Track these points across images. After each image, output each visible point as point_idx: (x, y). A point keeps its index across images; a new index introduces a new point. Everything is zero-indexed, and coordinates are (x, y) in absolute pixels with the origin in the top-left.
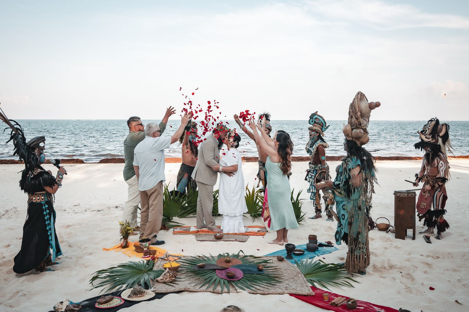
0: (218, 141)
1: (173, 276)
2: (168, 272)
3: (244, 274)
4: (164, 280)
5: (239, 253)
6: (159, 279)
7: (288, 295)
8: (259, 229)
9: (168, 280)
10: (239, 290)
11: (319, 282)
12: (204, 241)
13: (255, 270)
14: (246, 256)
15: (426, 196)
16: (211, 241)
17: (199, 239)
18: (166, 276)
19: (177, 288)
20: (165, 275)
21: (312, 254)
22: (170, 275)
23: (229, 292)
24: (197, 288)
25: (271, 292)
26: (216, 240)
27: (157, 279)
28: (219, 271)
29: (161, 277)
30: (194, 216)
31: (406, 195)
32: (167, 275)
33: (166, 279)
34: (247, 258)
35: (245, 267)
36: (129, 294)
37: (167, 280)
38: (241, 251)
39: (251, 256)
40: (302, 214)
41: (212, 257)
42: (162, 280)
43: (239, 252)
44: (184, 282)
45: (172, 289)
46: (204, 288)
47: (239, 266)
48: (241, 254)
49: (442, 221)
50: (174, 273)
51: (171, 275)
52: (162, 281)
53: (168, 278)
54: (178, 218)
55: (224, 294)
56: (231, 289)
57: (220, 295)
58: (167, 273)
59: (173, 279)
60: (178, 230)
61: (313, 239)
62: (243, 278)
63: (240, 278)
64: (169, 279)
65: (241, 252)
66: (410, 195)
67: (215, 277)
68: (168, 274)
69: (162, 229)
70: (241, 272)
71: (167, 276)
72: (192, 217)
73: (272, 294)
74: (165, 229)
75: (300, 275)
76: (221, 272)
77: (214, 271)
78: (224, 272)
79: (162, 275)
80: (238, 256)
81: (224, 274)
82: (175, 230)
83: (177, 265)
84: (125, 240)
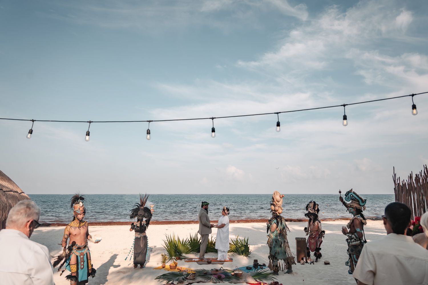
2: (192, 274)
5: (221, 268)
6: (188, 277)
7: (246, 283)
10: (224, 282)
11: (259, 279)
12: (202, 264)
14: (224, 270)
15: (313, 242)
16: (206, 264)
17: (199, 264)
19: (197, 281)
20: (190, 275)
21: (255, 269)
23: (219, 282)
24: (206, 281)
25: (238, 282)
26: (208, 264)
29: (189, 277)
31: (301, 239)
36: (177, 283)
39: (227, 269)
44: (199, 279)
45: (195, 281)
46: (209, 281)
47: (222, 273)
48: (222, 269)
49: (319, 253)
51: (193, 276)
54: (185, 254)
55: (218, 283)
56: (220, 281)
57: (216, 284)
59: (194, 278)
60: (186, 260)
61: (256, 261)
63: (224, 278)
64: (192, 278)
66: (303, 240)
67: (212, 277)
70: (224, 275)
73: (239, 283)
74: (180, 260)
75: (250, 276)
76: (215, 275)
77: (212, 275)
78: (216, 275)
79: (189, 276)
80: (220, 269)
81: (216, 276)
82: (185, 260)
83: (194, 272)
84: (164, 264)
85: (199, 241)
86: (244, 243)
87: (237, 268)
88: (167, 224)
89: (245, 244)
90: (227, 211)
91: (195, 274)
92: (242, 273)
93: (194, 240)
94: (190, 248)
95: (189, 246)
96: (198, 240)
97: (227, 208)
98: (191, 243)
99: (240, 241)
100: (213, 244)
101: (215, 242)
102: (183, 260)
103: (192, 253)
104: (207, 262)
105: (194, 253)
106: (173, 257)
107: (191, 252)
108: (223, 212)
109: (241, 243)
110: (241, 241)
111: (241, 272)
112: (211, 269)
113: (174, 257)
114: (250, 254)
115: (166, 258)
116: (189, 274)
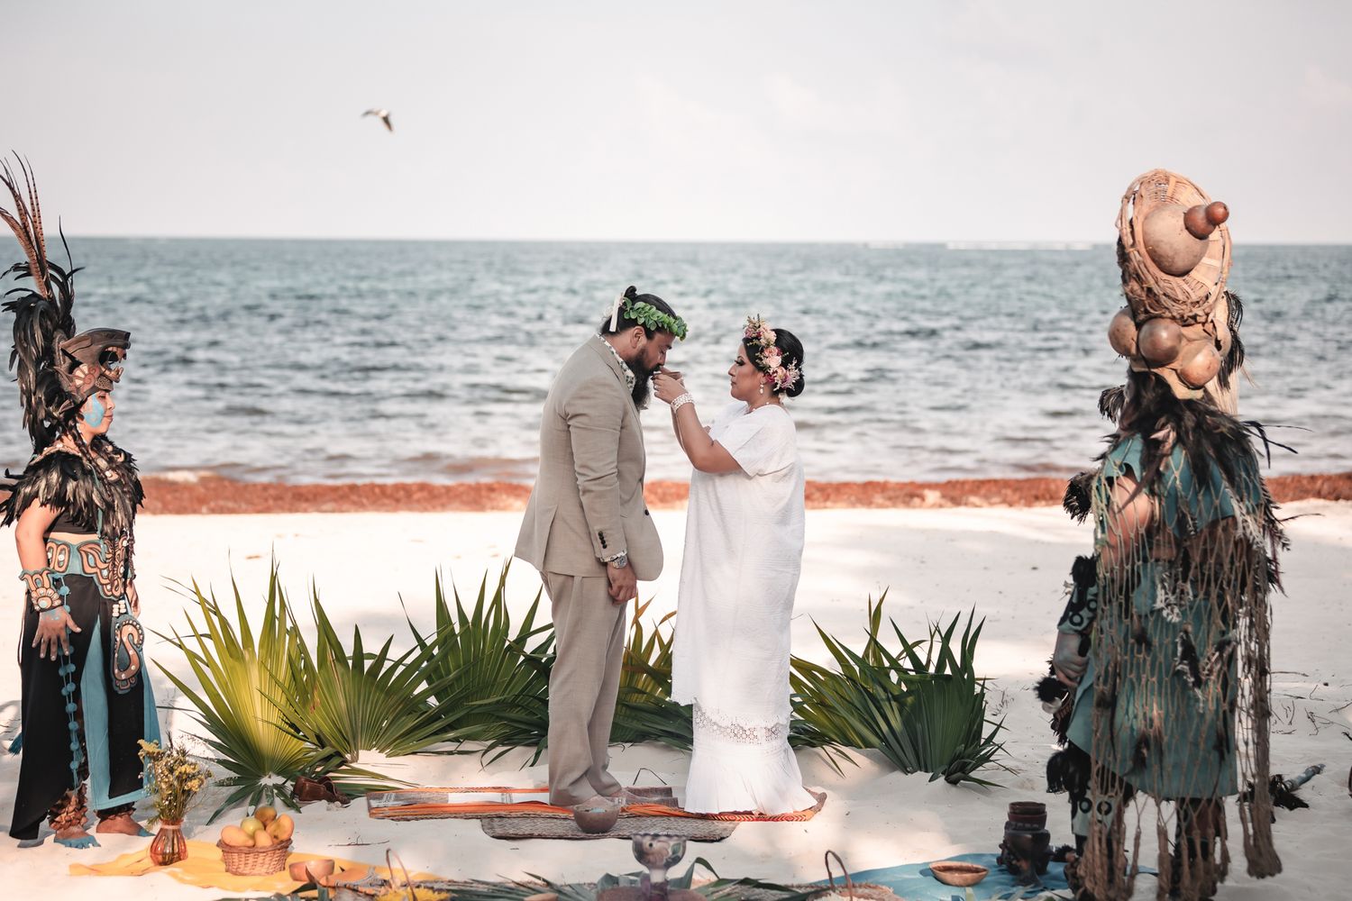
0: (630, 373)
5: (691, 871)
12: (531, 837)
14: (721, 882)
16: (560, 838)
17: (499, 831)
26: (583, 835)
30: (460, 749)
34: (728, 889)
38: (699, 860)
39: (746, 881)
40: (987, 730)
43: (693, 866)
48: (701, 874)
54: (383, 755)
60: (389, 802)
65: (698, 867)
69: (320, 799)
72: (450, 753)
74: (331, 799)
82: (374, 803)
83: (436, 897)
84: (171, 827)
85: (521, 640)
86: (940, 666)
88: (267, 510)
90: (784, 364)
93: (473, 628)
94: (432, 701)
95: (424, 686)
96: (513, 635)
97: (779, 332)
98: (444, 656)
99: (895, 648)
100: (652, 673)
101: (666, 658)
102: (359, 804)
103: (451, 746)
104: (574, 824)
105: (467, 746)
106: (270, 781)
107: (436, 733)
108: (748, 367)
109: (907, 664)
110: (909, 650)
112: (596, 878)
113: (278, 779)
114: (987, 759)
115: (191, 777)
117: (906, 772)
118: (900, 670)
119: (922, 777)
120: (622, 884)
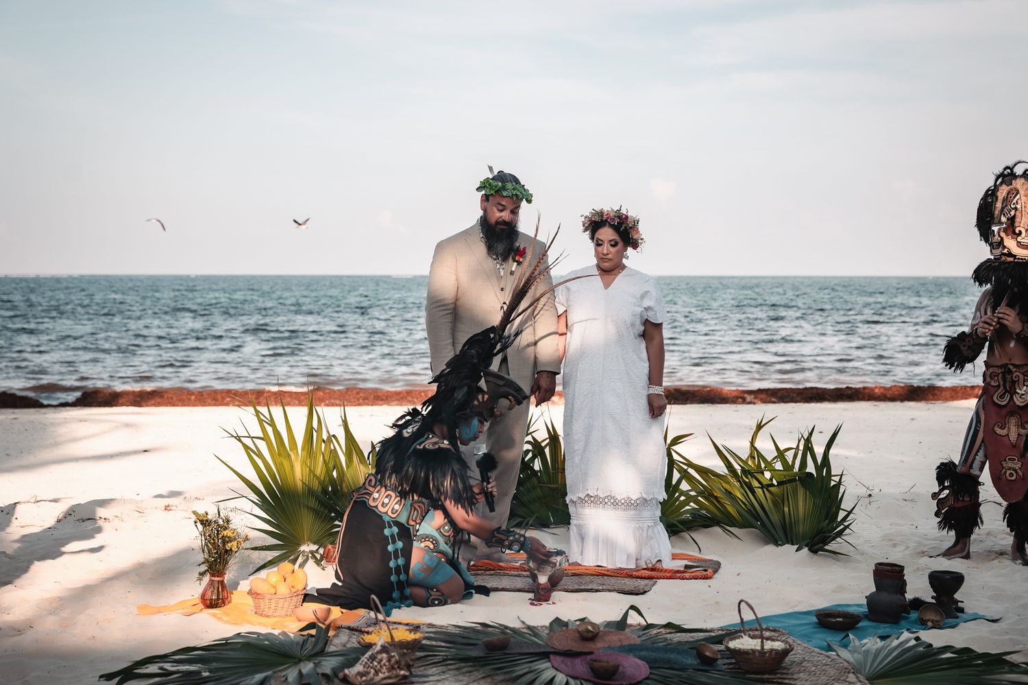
1: (403, 663)
2: (384, 649)
3: (650, 668)
4: (371, 675)
5: (626, 616)
6: (350, 672)
8: (686, 562)
9: (385, 678)
12: (496, 589)
13: (691, 661)
14: (650, 626)
18: (375, 663)
20: (373, 658)
21: (884, 629)
22: (389, 660)
27: (346, 671)
28: (559, 659)
29: (359, 668)
32: (381, 660)
33: (377, 673)
34: (655, 631)
35: (653, 651)
37: (381, 675)
38: (633, 607)
39: (669, 625)
41: (529, 627)
42: (361, 674)
43: (627, 611)
47: (631, 649)
48: (634, 619)
50: (404, 654)
51: (393, 660)
52: (364, 678)
53: (384, 669)
58: (379, 652)
59: (402, 672)
61: (889, 575)
62: (647, 678)
63: (639, 680)
64: (387, 674)
65: (631, 612)
68: (384, 655)
70: (641, 663)
71: (379, 663)
75: (851, 675)
76: (568, 661)
77: (545, 655)
78: (578, 661)
79: (364, 659)
80: (622, 624)
81: (580, 666)
83: (411, 637)
84: (217, 579)
86: (804, 464)
87: (748, 616)
89: (811, 468)
91: (414, 646)
92: (785, 653)
104: (530, 581)
106: (306, 548)
109: (779, 465)
110: (781, 455)
111: (778, 645)
112: (548, 621)
113: (315, 547)
114: (840, 534)
115: (231, 539)
116: (370, 646)
117: (777, 545)
118: (773, 470)
119: (789, 549)
120: (570, 627)
